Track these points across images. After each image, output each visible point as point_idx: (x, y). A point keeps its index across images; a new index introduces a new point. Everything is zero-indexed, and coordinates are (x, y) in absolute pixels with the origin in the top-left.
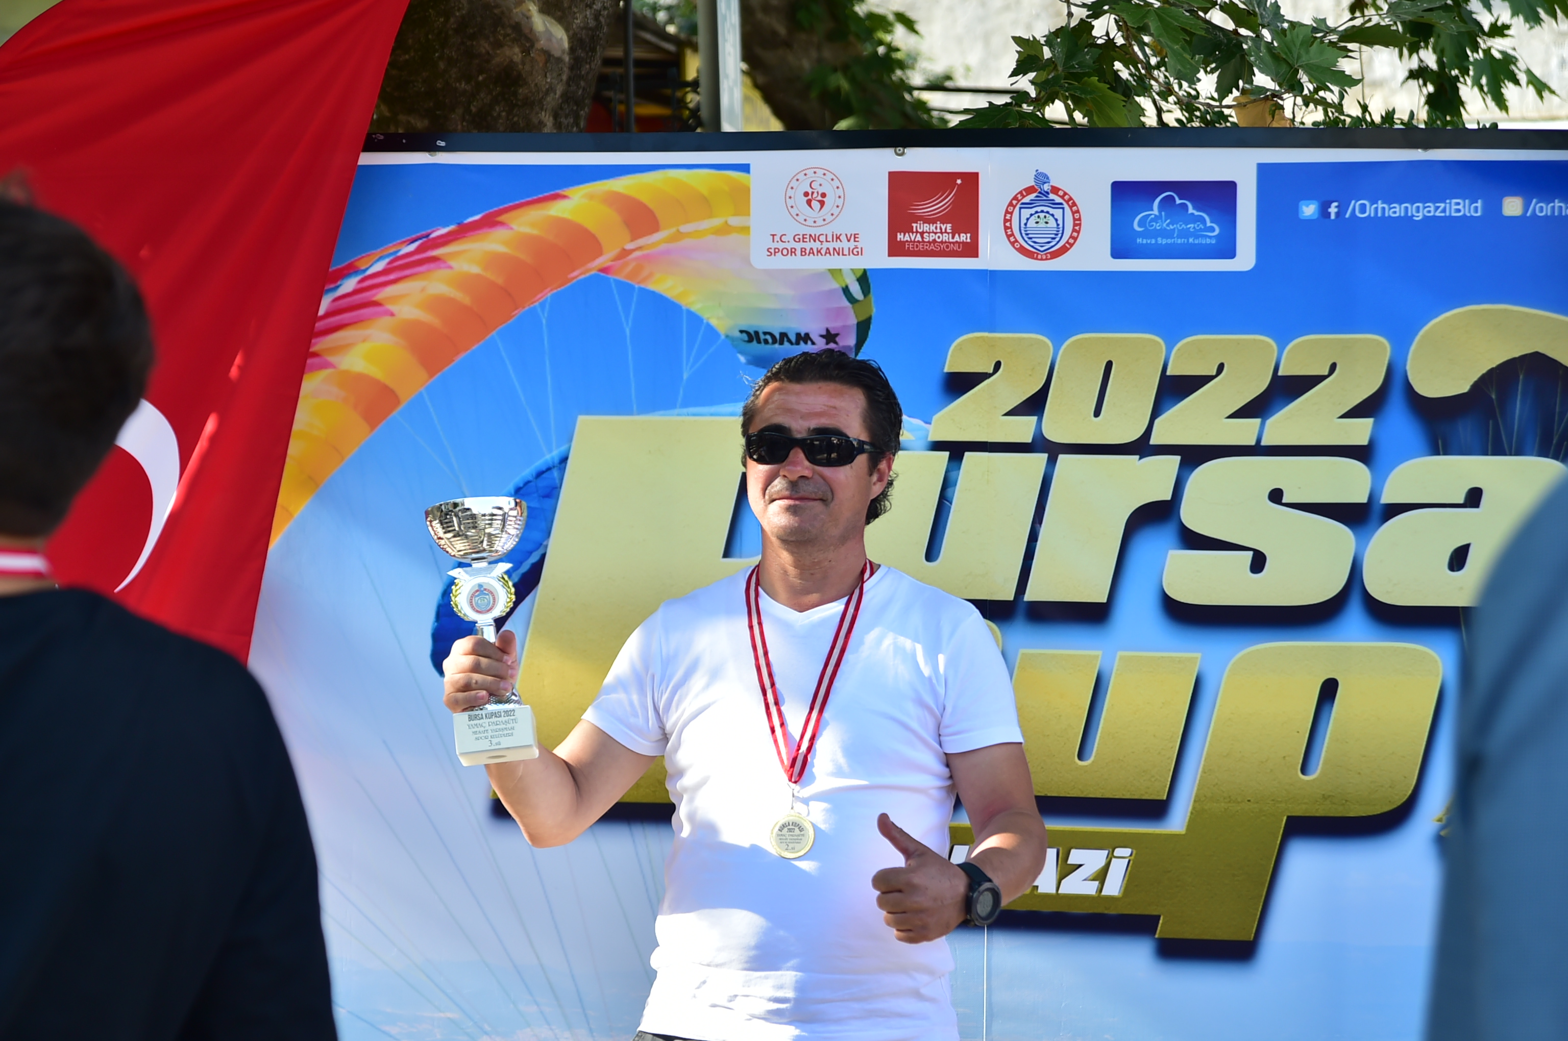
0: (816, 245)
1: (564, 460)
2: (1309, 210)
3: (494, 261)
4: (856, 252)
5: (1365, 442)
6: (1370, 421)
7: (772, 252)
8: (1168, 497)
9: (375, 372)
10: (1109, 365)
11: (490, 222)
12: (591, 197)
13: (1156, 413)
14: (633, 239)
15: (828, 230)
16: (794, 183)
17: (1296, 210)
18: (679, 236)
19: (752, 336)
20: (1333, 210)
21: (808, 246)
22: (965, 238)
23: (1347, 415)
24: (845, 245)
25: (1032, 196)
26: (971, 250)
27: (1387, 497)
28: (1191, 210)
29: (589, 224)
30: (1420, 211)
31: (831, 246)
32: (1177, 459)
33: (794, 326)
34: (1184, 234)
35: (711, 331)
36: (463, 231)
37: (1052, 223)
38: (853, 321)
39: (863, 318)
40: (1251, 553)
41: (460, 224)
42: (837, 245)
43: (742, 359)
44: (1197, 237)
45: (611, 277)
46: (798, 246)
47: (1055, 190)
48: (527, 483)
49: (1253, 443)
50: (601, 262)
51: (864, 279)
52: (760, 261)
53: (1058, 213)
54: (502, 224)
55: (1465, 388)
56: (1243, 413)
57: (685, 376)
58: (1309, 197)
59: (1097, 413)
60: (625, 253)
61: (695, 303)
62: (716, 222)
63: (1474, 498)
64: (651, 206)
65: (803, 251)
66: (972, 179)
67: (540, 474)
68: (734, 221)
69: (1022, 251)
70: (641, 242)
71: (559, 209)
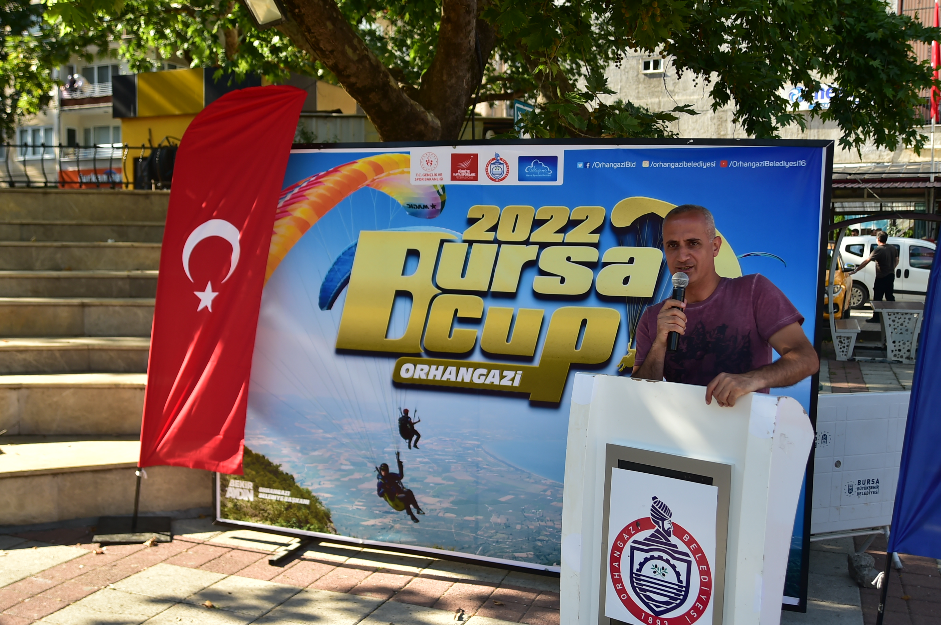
0: (429, 177)
1: (356, 244)
2: (580, 165)
3: (337, 183)
4: (441, 179)
5: (597, 242)
6: (599, 235)
7: (417, 179)
8: (535, 259)
9: (303, 216)
10: (517, 216)
11: (336, 170)
12: (364, 162)
13: (531, 232)
14: (376, 175)
15: (433, 172)
16: (423, 158)
17: (576, 165)
18: (389, 175)
19: (410, 206)
20: (588, 165)
21: (427, 177)
22: (474, 175)
23: (591, 233)
24: (438, 177)
25: (494, 161)
26: (475, 179)
27: (604, 260)
28: (543, 165)
29: (364, 170)
30: (616, 166)
31: (434, 177)
32: (538, 246)
33: (423, 203)
34: (541, 173)
35: (399, 205)
36: (328, 174)
37: (500, 170)
38: (440, 201)
39: (443, 200)
40: (560, 278)
41: (327, 171)
42: (436, 177)
43: (407, 213)
44: (545, 174)
45: (370, 187)
46: (424, 177)
47: (501, 159)
48: (346, 251)
49: (561, 241)
50: (367, 182)
51: (443, 188)
52: (413, 182)
53: (502, 166)
54: (339, 171)
55: (629, 224)
56: (558, 232)
57: (391, 218)
58: (580, 161)
59: (513, 231)
60: (374, 180)
61: (394, 196)
62: (400, 170)
63: (631, 261)
64: (381, 165)
65: (426, 179)
66: (476, 156)
67: (349, 249)
68: (406, 170)
69: (491, 179)
70: (378, 176)
71: (355, 166)
